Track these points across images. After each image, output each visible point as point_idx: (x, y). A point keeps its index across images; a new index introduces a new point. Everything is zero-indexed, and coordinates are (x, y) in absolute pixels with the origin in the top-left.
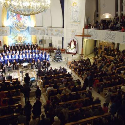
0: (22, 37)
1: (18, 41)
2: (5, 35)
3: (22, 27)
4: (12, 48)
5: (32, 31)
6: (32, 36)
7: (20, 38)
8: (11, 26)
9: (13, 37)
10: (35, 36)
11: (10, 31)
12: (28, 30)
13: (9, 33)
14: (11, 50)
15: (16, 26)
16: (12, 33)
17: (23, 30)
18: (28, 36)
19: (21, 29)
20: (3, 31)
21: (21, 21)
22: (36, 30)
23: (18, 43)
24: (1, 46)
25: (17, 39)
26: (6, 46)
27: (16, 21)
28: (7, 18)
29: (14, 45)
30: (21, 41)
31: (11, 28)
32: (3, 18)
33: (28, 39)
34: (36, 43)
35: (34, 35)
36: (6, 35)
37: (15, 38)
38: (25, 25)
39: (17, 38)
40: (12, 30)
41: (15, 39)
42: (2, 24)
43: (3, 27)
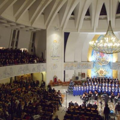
0: (104, 71)
1: (100, 74)
2: (88, 69)
3: (104, 62)
4: (93, 80)
5: (113, 66)
6: (114, 70)
7: (101, 72)
8: (95, 61)
9: (95, 71)
10: (116, 71)
11: (93, 66)
12: (110, 65)
13: (92, 67)
14: (93, 82)
15: (99, 61)
16: (95, 67)
17: (105, 64)
18: (109, 70)
19: (103, 64)
20: (88, 65)
21: (104, 57)
22: (117, 65)
23: (100, 76)
24: (85, 77)
25: (99, 73)
26: (89, 78)
27: (99, 57)
28: (92, 55)
29: (96, 77)
30: (103, 75)
31: (94, 62)
32: (89, 55)
33: (109, 73)
34: (117, 77)
35: (115, 69)
36: (90, 69)
37: (97, 71)
38: (107, 60)
39: (99, 71)
40: (95, 64)
41: (97, 73)
42: (88, 59)
43: (88, 61)
